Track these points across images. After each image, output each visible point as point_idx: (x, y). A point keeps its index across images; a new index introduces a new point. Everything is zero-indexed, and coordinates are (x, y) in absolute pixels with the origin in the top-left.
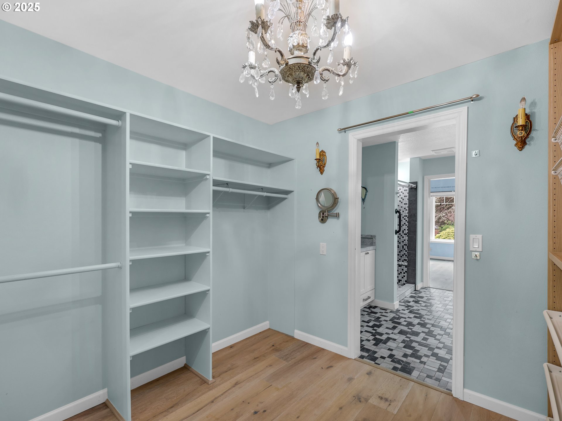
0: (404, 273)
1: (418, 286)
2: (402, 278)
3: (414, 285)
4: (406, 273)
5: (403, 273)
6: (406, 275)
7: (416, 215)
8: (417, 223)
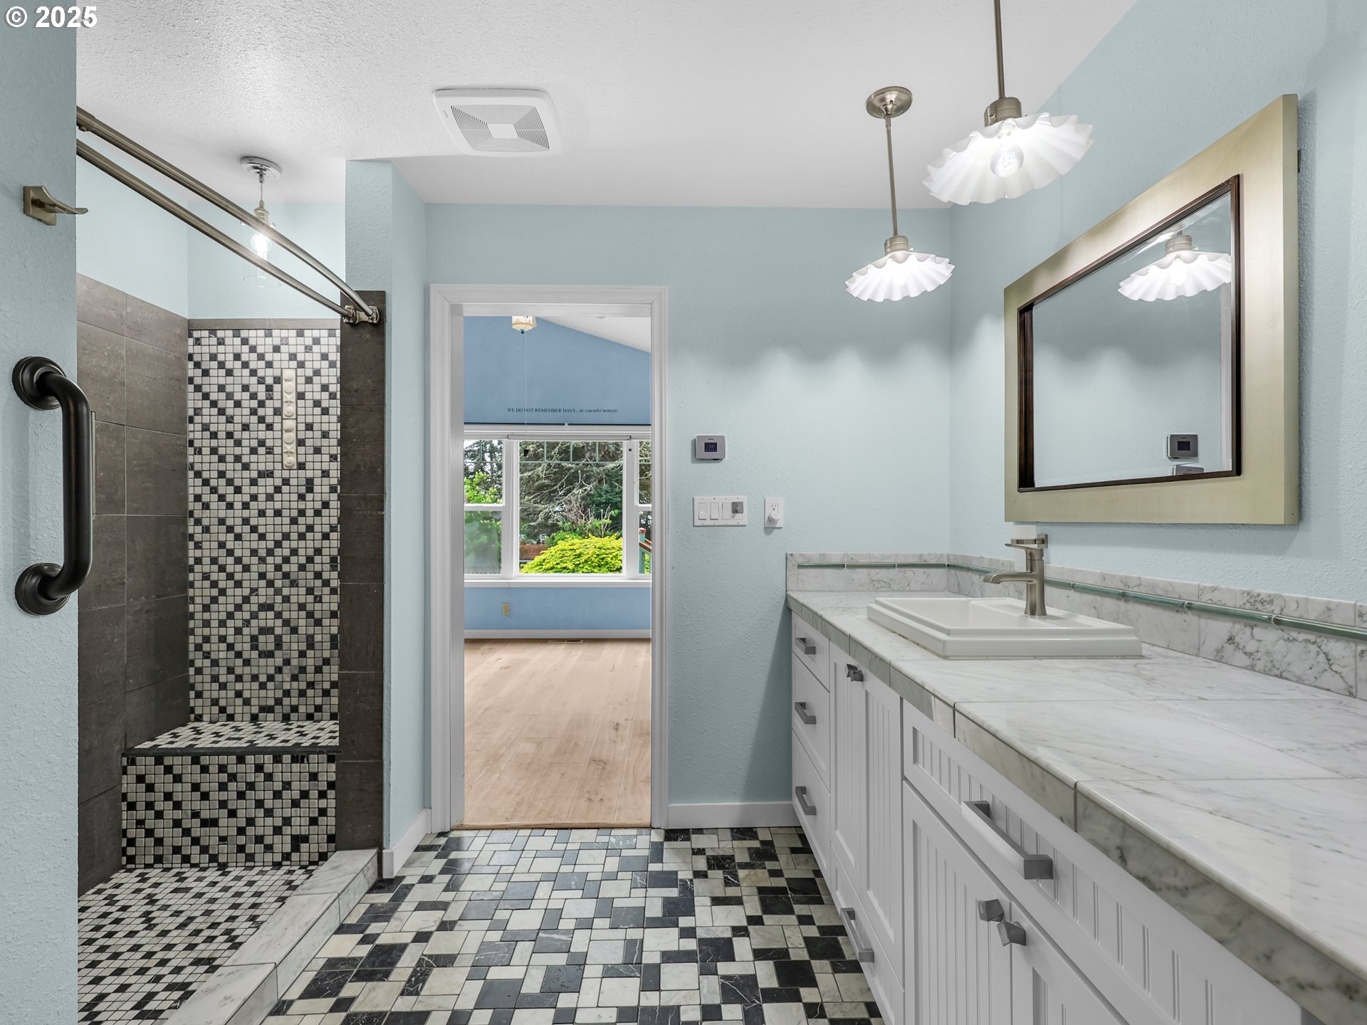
0: (322, 795)
1: (392, 854)
2: (313, 821)
3: (374, 851)
4: (331, 794)
5: (314, 794)
6: (330, 803)
7: (379, 470)
8: (386, 512)
